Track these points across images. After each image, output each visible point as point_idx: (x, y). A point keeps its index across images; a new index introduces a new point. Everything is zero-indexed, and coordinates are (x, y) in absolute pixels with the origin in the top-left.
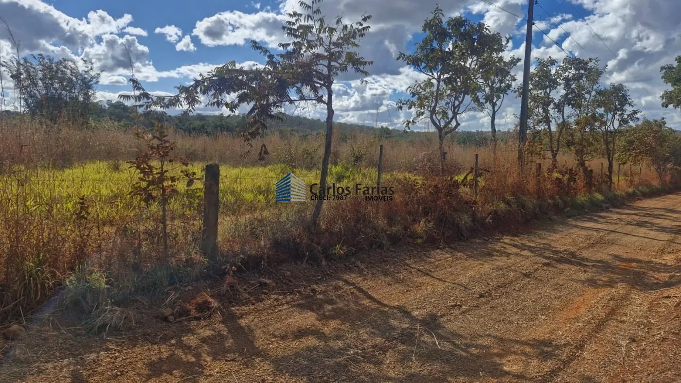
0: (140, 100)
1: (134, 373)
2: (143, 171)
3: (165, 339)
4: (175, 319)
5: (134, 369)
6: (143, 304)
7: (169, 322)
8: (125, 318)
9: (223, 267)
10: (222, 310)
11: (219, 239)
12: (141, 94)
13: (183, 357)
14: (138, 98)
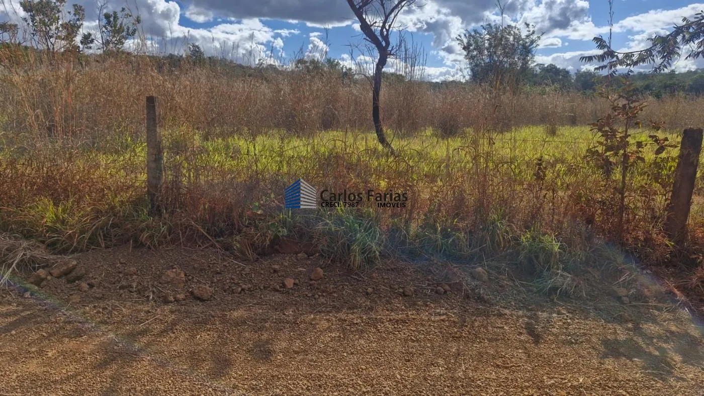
0: (603, 60)
1: (589, 346)
2: (605, 134)
3: (621, 320)
4: (630, 302)
5: (589, 341)
6: (594, 277)
7: (622, 302)
8: (575, 287)
9: (694, 256)
10: (690, 307)
11: (690, 221)
12: (604, 53)
13: (644, 346)
14: (601, 58)
